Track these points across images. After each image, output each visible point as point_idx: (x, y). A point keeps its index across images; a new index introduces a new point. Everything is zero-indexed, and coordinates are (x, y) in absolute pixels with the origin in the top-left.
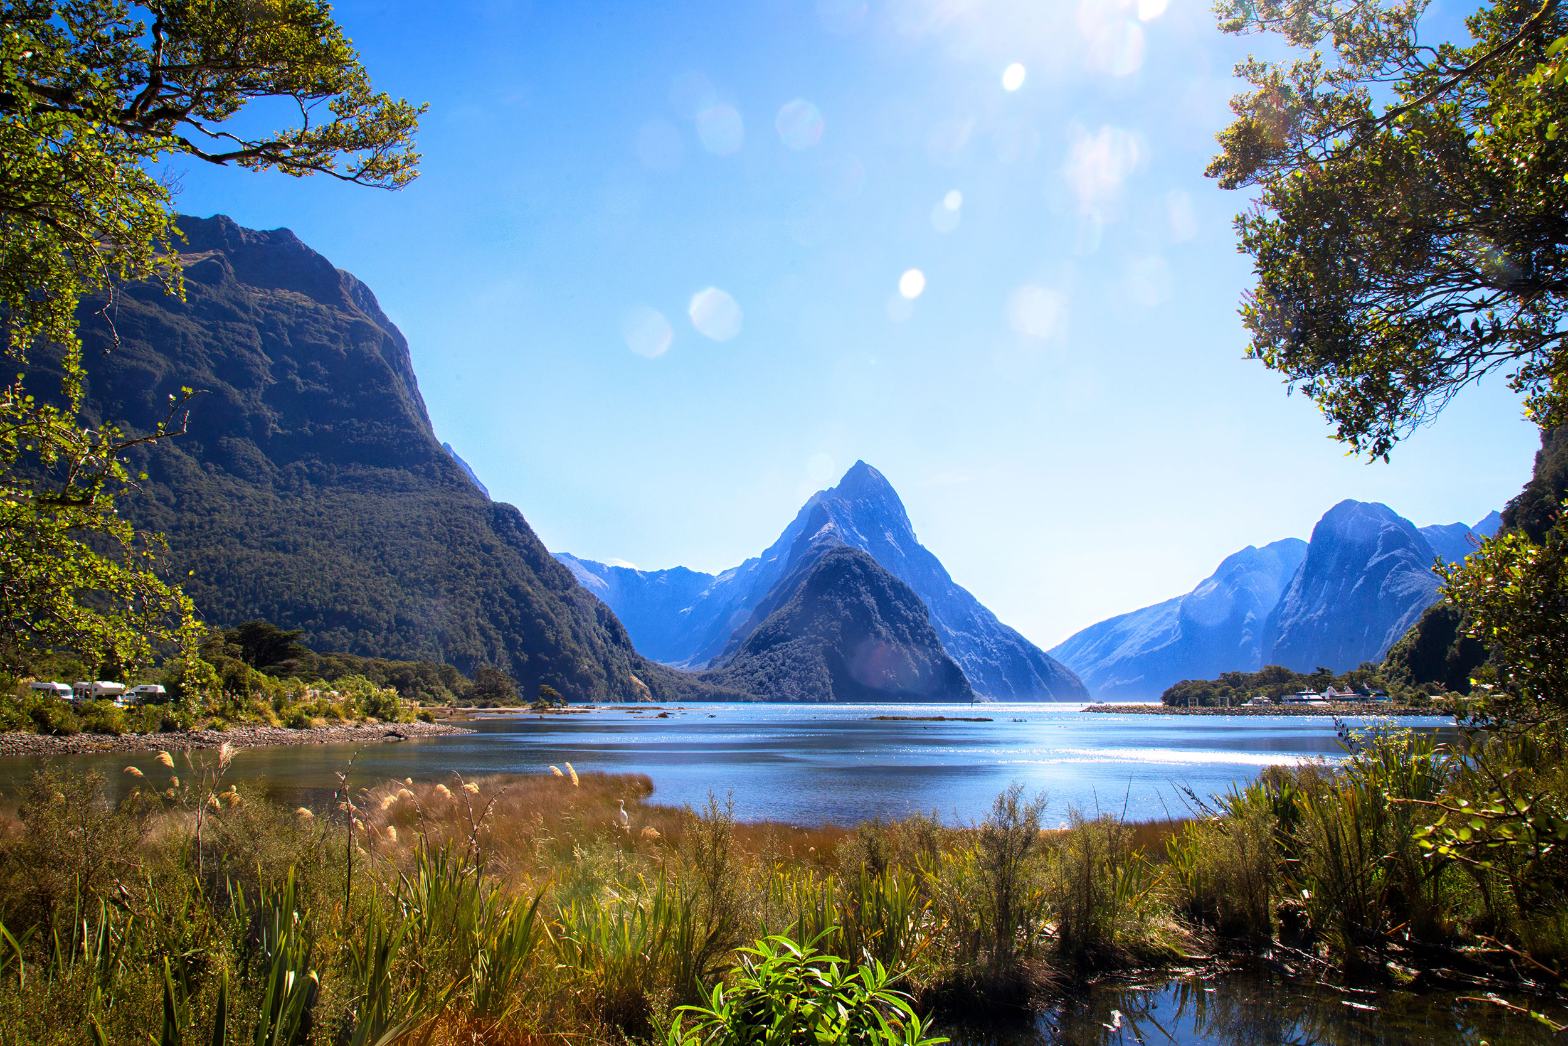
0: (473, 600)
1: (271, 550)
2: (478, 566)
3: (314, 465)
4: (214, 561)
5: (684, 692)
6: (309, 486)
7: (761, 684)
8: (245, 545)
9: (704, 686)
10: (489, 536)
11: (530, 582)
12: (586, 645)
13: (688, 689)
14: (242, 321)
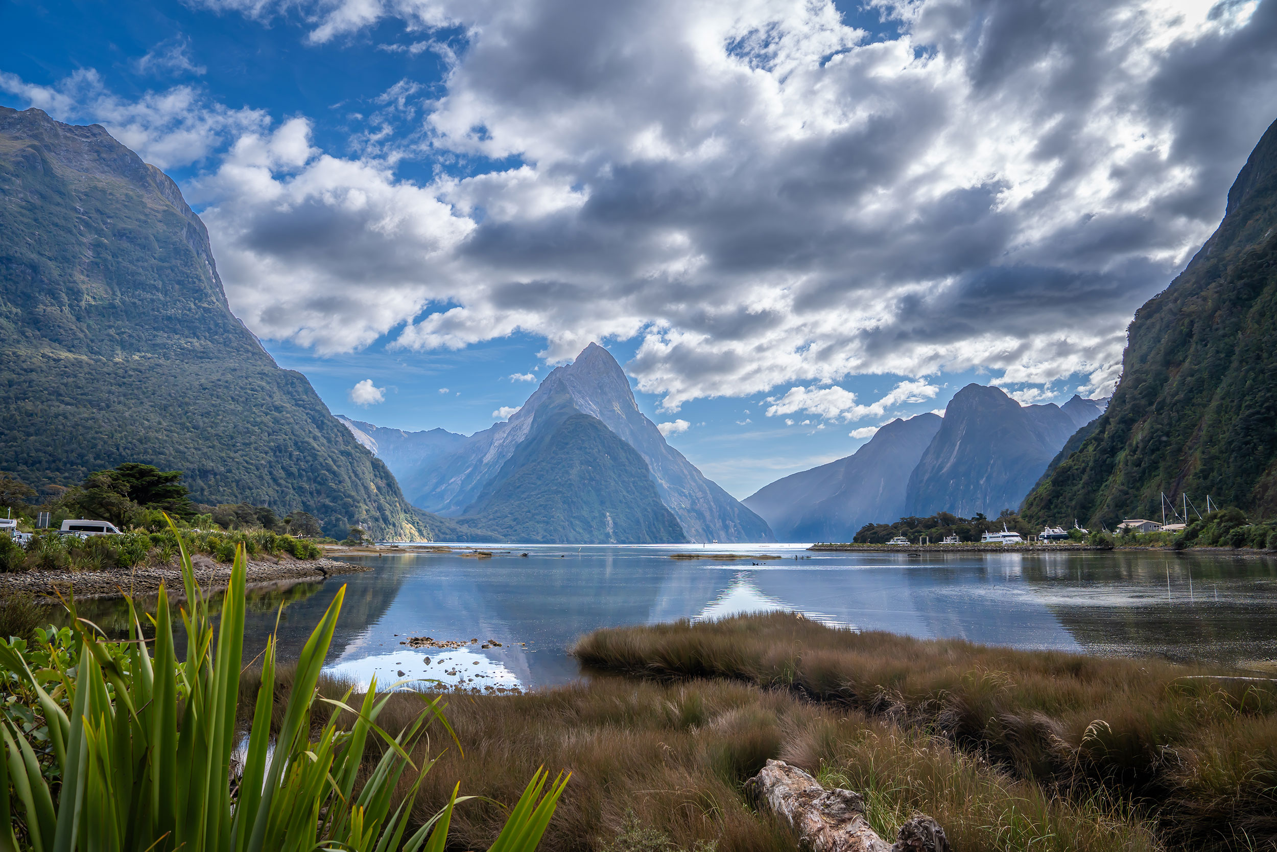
0: (266, 453)
1: (85, 406)
2: (271, 424)
3: (124, 333)
4: (31, 415)
5: (444, 533)
6: (119, 352)
7: (511, 527)
8: (62, 402)
9: (464, 529)
10: (279, 398)
11: (315, 438)
12: (363, 491)
13: (448, 531)
14: (58, 204)
